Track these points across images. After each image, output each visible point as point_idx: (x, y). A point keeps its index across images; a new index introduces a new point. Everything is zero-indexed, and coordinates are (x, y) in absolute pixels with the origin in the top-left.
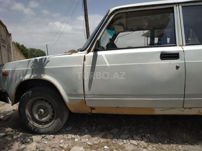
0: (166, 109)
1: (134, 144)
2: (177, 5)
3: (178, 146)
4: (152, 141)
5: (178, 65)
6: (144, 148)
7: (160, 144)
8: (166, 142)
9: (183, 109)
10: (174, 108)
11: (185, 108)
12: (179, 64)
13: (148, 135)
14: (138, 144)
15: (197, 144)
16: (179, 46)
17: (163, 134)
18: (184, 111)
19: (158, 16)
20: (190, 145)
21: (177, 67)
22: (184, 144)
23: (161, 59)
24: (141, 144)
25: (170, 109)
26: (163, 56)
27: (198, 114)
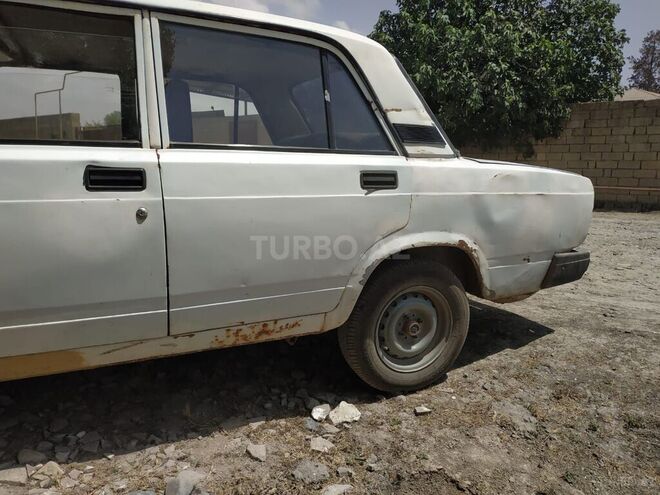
0: (118, 346)
1: (13, 484)
2: (146, 13)
3: (166, 447)
4: (87, 452)
5: (143, 209)
6: (47, 487)
7: (110, 457)
8: (134, 443)
9: (171, 340)
10: (141, 342)
11: (176, 337)
12: (145, 204)
13: (81, 434)
14: (30, 478)
15: (220, 430)
16: (151, 147)
17: (132, 421)
18: (175, 345)
19: (82, 38)
20: (200, 437)
21: (141, 216)
22: (186, 438)
23: (88, 189)
24: (43, 473)
25: (129, 344)
26: (92, 177)
27: (216, 346)
